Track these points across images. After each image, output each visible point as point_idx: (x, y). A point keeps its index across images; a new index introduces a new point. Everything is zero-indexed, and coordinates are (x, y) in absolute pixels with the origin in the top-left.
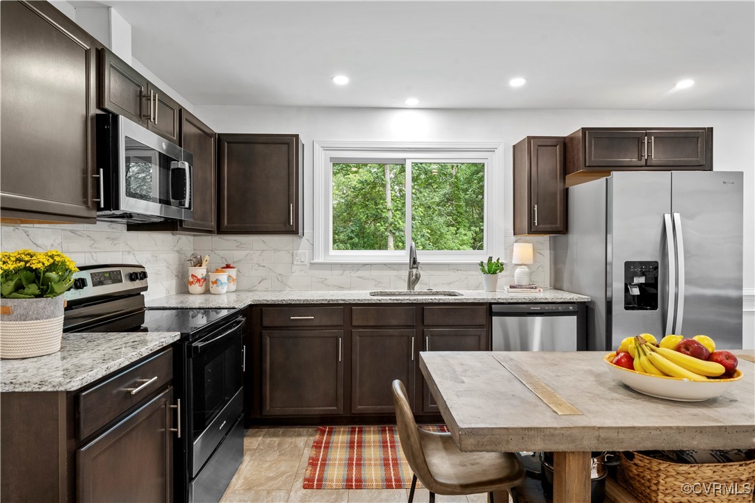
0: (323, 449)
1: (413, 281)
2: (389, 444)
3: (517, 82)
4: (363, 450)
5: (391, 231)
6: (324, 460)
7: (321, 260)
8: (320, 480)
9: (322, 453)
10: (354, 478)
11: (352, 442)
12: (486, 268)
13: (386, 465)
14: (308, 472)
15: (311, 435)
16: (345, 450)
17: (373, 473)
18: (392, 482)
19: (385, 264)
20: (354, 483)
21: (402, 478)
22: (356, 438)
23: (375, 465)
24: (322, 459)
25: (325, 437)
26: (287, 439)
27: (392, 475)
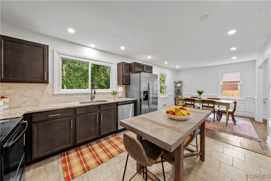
0: (67, 162)
1: (92, 98)
2: (92, 150)
3: (123, 48)
4: (84, 155)
5: (65, 83)
6: (70, 166)
7: (57, 93)
8: (72, 175)
9: (68, 164)
10: (86, 167)
11: (78, 154)
12: (112, 93)
13: (94, 157)
14: (65, 174)
15: (59, 158)
16: (76, 158)
17: (91, 162)
18: (99, 162)
19: (83, 93)
20: (87, 169)
21: (102, 159)
22: (79, 152)
23: (91, 159)
24: (69, 166)
25: (66, 157)
26: (47, 165)
27: (98, 160)
